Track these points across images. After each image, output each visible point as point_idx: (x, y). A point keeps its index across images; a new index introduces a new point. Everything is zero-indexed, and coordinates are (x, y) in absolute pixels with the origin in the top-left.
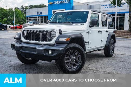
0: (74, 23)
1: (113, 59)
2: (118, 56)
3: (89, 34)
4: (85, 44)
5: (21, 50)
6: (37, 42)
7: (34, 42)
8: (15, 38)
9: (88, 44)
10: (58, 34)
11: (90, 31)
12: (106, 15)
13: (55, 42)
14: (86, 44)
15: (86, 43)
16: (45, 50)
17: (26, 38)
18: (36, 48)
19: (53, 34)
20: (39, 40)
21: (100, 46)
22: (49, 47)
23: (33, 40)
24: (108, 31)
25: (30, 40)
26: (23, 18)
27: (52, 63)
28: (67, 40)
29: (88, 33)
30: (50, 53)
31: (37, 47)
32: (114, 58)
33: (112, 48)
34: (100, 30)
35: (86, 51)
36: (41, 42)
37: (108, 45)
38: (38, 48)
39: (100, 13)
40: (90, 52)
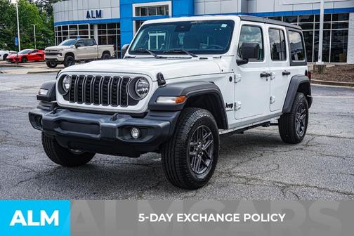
0: (194, 53)
1: (302, 149)
2: (317, 139)
3: (235, 82)
4: (227, 109)
5: (58, 130)
6: (100, 107)
7: (92, 106)
8: (39, 98)
9: (233, 108)
10: (154, 86)
11: (239, 75)
12: (284, 28)
13: (146, 107)
14: (229, 109)
15: (228, 106)
16: (121, 128)
17: (69, 96)
18: (97, 124)
19: (140, 85)
20: (105, 103)
21: (266, 113)
22: (131, 121)
23: (88, 102)
24: (289, 73)
25: (80, 101)
26: (45, 28)
27: (136, 162)
28: (178, 102)
29: (233, 79)
30: (135, 134)
31: (102, 120)
32: (307, 145)
33: (302, 117)
34: (266, 70)
35: (229, 127)
36: (109, 108)
37: (289, 111)
38: (103, 122)
39: (265, 23)
40: (241, 131)
